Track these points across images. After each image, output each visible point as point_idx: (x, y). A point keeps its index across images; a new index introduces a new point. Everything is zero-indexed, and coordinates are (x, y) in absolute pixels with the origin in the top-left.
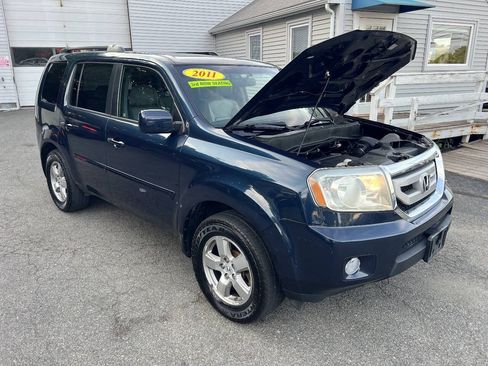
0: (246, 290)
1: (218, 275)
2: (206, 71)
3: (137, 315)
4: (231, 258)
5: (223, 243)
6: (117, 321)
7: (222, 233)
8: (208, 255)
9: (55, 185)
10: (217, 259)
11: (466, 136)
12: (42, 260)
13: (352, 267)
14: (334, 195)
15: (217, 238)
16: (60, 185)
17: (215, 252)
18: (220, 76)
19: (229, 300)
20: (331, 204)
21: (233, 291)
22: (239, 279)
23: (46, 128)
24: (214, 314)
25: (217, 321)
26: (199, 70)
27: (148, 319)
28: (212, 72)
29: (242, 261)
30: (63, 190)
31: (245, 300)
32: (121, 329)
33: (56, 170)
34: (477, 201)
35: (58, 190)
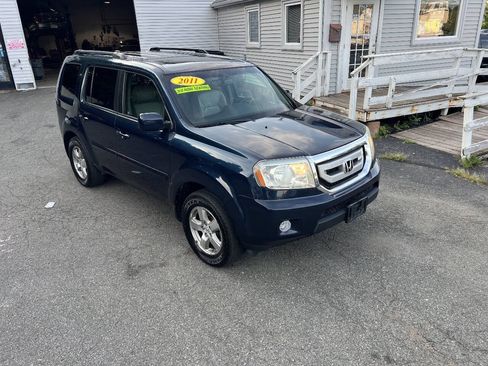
0: (219, 243)
1: (201, 234)
2: (190, 78)
3: (143, 263)
4: (208, 222)
5: (203, 212)
6: (129, 266)
7: (201, 205)
8: (194, 220)
9: (77, 165)
10: (199, 223)
11: (444, 110)
12: (72, 225)
13: (285, 227)
14: (272, 178)
15: (198, 208)
16: (81, 165)
17: (198, 218)
18: (201, 81)
19: (208, 251)
20: (269, 184)
21: (210, 245)
22: (214, 237)
23: (66, 119)
24: (199, 261)
25: (201, 266)
26: (184, 78)
27: (152, 266)
28: (194, 78)
29: (215, 224)
30: (84, 169)
31: (218, 250)
32: (132, 272)
33: (77, 154)
34: (433, 171)
35: (80, 169)
